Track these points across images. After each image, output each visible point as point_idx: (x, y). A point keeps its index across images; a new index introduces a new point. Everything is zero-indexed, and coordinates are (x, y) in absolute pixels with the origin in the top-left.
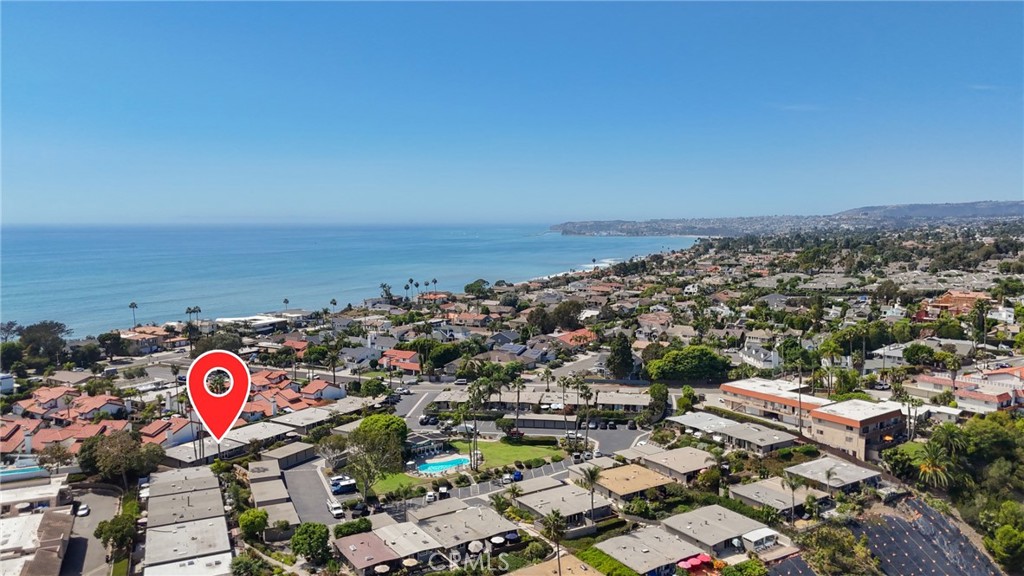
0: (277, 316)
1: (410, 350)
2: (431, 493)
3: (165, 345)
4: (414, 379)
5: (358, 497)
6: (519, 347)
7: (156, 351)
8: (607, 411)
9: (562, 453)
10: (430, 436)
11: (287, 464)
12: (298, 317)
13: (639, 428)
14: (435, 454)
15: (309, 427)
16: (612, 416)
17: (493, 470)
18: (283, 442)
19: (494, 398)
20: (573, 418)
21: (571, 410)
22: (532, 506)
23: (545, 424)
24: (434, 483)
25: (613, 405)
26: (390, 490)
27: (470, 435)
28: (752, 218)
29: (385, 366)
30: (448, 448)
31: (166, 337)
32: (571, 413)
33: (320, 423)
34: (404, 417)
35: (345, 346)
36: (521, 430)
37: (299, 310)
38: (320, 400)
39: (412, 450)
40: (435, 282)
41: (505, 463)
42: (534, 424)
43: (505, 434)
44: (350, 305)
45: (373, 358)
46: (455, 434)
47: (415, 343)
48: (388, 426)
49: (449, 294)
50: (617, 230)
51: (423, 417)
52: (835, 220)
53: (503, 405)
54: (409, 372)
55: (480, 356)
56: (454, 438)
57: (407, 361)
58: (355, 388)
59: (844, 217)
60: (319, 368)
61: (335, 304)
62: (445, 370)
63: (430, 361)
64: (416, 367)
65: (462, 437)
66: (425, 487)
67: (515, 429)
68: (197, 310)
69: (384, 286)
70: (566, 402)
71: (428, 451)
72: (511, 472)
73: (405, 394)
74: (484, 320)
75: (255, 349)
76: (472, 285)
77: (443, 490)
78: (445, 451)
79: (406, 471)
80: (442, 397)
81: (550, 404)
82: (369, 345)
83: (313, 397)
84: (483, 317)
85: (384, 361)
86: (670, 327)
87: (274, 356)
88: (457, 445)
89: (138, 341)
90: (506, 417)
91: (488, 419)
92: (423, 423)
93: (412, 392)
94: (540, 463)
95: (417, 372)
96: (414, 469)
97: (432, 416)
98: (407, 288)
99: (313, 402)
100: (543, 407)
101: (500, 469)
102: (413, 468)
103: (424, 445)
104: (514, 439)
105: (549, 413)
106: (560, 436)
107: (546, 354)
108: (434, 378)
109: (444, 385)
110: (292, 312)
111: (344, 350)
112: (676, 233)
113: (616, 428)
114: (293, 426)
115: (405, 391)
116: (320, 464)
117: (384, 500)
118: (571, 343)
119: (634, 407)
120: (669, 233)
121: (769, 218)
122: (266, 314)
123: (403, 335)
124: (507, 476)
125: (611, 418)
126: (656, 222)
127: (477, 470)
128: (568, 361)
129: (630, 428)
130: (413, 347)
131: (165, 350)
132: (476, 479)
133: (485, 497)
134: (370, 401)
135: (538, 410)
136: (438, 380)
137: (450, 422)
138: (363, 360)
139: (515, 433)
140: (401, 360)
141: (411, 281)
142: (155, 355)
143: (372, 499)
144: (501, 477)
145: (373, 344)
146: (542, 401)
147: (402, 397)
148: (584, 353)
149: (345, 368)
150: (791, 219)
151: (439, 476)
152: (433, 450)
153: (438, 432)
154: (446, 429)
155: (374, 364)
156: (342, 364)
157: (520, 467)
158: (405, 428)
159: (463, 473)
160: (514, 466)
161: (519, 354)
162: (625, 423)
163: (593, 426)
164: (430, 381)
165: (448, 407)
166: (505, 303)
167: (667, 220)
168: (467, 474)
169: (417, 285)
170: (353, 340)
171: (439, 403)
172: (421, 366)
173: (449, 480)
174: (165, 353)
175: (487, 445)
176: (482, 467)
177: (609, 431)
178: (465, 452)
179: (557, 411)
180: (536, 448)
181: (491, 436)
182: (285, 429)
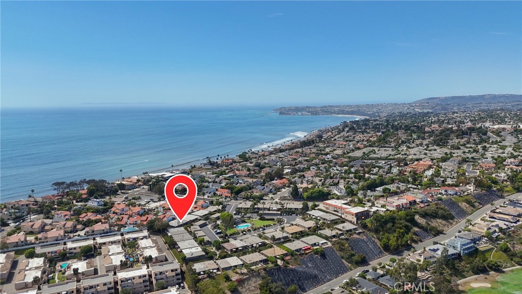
1: (227, 189)
2: (241, 234)
3: (136, 186)
4: (229, 199)
5: (222, 235)
6: (262, 187)
7: (134, 188)
8: (289, 210)
9: (276, 223)
10: (238, 218)
11: (201, 226)
12: (179, 173)
13: (298, 215)
14: (241, 223)
15: (203, 216)
17: (257, 227)
18: (198, 221)
19: (256, 206)
20: (279, 212)
22: (268, 236)
23: (271, 214)
24: (242, 231)
25: (291, 208)
26: (230, 233)
27: (250, 218)
30: (244, 222)
31: (136, 183)
32: (279, 211)
33: (206, 215)
34: (229, 212)
36: (264, 216)
38: (203, 207)
39: (234, 222)
41: (260, 226)
42: (268, 214)
43: (260, 217)
44: (194, 165)
45: (214, 191)
46: (245, 217)
47: (228, 186)
48: (225, 215)
49: (232, 159)
50: (306, 112)
51: (235, 212)
53: (258, 208)
54: (227, 197)
55: (250, 191)
56: (245, 219)
57: (226, 193)
58: (211, 203)
62: (239, 196)
63: (234, 193)
64: (229, 195)
65: (247, 218)
66: (239, 232)
70: (277, 207)
71: (238, 222)
72: (262, 228)
73: (227, 204)
76: (241, 154)
77: (245, 233)
80: (240, 206)
81: (273, 208)
83: (200, 206)
84: (248, 173)
85: (218, 193)
88: (246, 221)
89: (126, 184)
90: (260, 212)
91: (254, 213)
92: (235, 214)
93: (229, 204)
94: (270, 225)
95: (230, 197)
97: (238, 212)
98: (217, 158)
99: (201, 208)
100: (271, 209)
102: (235, 227)
104: (262, 219)
105: (273, 211)
106: (275, 218)
107: (271, 189)
108: (235, 199)
109: (239, 202)
110: (176, 171)
111: (204, 189)
112: (335, 113)
113: (292, 215)
114: (199, 216)
116: (210, 226)
117: (230, 236)
118: (280, 185)
119: (297, 209)
120: (332, 113)
123: (221, 181)
124: (261, 229)
125: (290, 212)
126: (326, 107)
127: (252, 228)
128: (279, 192)
129: (296, 215)
131: (137, 188)
132: (253, 230)
133: (256, 234)
134: (218, 207)
135: (269, 210)
136: (237, 200)
137: (243, 214)
138: (210, 192)
139: (262, 217)
140: (224, 193)
141: (218, 156)
143: (226, 235)
144: (259, 229)
145: (212, 186)
146: (270, 207)
147: (227, 206)
148: (284, 188)
149: (205, 195)
153: (240, 217)
154: (242, 216)
155: (215, 194)
157: (264, 226)
161: (262, 190)
162: (295, 213)
163: (285, 215)
165: (242, 209)
166: (256, 166)
167: (331, 106)
168: (250, 229)
170: (205, 184)
171: (239, 208)
172: (231, 195)
173: (246, 230)
175: (255, 221)
176: (254, 227)
177: (290, 216)
178: (249, 223)
179: (275, 210)
180: (269, 221)
181: (256, 218)
182: (197, 217)
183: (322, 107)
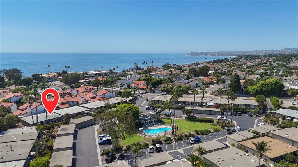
0: (98, 72)
1: (143, 81)
2: (151, 147)
3: (57, 79)
4: (144, 92)
5: (111, 147)
6: (187, 81)
7: (54, 81)
8: (236, 107)
9: (218, 127)
10: (151, 115)
11: (81, 126)
12: (105, 72)
13: (254, 116)
14: (153, 125)
15: (96, 109)
16: (239, 109)
17: (183, 135)
18: (81, 116)
19: (181, 99)
20: (219, 110)
21: (217, 106)
22: (215, 162)
23: (205, 112)
24: (153, 141)
25: (238, 104)
26: (129, 144)
27: (170, 115)
28: (251, 51)
29: (133, 87)
30: (159, 122)
31: (58, 76)
32: (218, 108)
33: (101, 107)
34: (139, 106)
35: (119, 80)
36: (195, 115)
37: (106, 70)
38: (104, 98)
39: (142, 122)
40: (152, 62)
41: (189, 131)
42: (200, 112)
43: (187, 116)
44: (124, 70)
45: (129, 84)
46: (162, 115)
47: (145, 79)
48: (130, 109)
49: (157, 67)
50: (208, 54)
51: (148, 106)
52: (279, 52)
53: (184, 103)
54: (142, 89)
55: (171, 84)
56: (162, 117)
57: (142, 85)
58: (119, 94)
59: (282, 51)
60: (108, 87)
61: (118, 68)
62: (157, 88)
63: (151, 85)
64: (145, 87)
65: (166, 117)
66: (148, 143)
67: (192, 114)
68: (69, 67)
69: (135, 64)
70: (215, 103)
71: (150, 123)
72: (193, 136)
73: (140, 97)
74: (171, 74)
75: (87, 81)
76: (165, 65)
77: (158, 146)
78: (158, 123)
79: (138, 133)
80: (156, 98)
81: (207, 103)
82: (128, 79)
83: (101, 97)
84: (170, 73)
85: (133, 85)
86: (247, 76)
87: (92, 83)
88: (164, 120)
89: (47, 77)
90: (186, 108)
91: (178, 109)
92: (147, 109)
93: (143, 96)
94: (207, 132)
95: (145, 89)
96: (143, 133)
97: (152, 106)
98: (143, 64)
99: (101, 99)
100: (203, 104)
101: (187, 134)
102: (142, 131)
103: (148, 120)
104: (191, 118)
105: (207, 107)
106: (215, 118)
107: (198, 84)
108: (152, 91)
109: (157, 94)
110: (103, 70)
111: (118, 81)
113: (242, 115)
114: (89, 108)
115: (140, 96)
116: (97, 127)
117: (125, 150)
118: (207, 81)
119: (249, 105)
121: (257, 51)
122: (95, 71)
123: (141, 78)
124: (192, 139)
125: (239, 111)
127: (175, 134)
128: (207, 87)
129: (250, 116)
130: (144, 80)
131: (57, 81)
132: (175, 139)
133: (181, 151)
134: (125, 99)
135: (201, 105)
136: (154, 92)
137: (160, 109)
138: (125, 84)
139: (192, 116)
140: (139, 85)
141: (144, 62)
142: (53, 82)
143: (118, 149)
144: (188, 138)
145: (129, 79)
146: (203, 102)
147: (139, 98)
148: (213, 85)
149: (118, 87)
150: (264, 51)
151: (155, 136)
152: (152, 122)
153: (154, 113)
154: (158, 112)
155: (129, 86)
156: (117, 86)
157: (198, 134)
158: (139, 111)
159: (168, 136)
160: (194, 133)
161: (187, 84)
162: (246, 113)
163: (230, 114)
164: (151, 93)
165: (159, 103)
166: (177, 69)
168: (170, 137)
169: (146, 63)
170: (122, 78)
171: (155, 101)
172: (147, 87)
173: (161, 139)
174: (57, 82)
175: (179, 121)
176: (178, 133)
177: (238, 117)
178: (168, 124)
179: (211, 106)
180: (204, 124)
181: (181, 117)
182: (84, 109)
183: (218, 52)
